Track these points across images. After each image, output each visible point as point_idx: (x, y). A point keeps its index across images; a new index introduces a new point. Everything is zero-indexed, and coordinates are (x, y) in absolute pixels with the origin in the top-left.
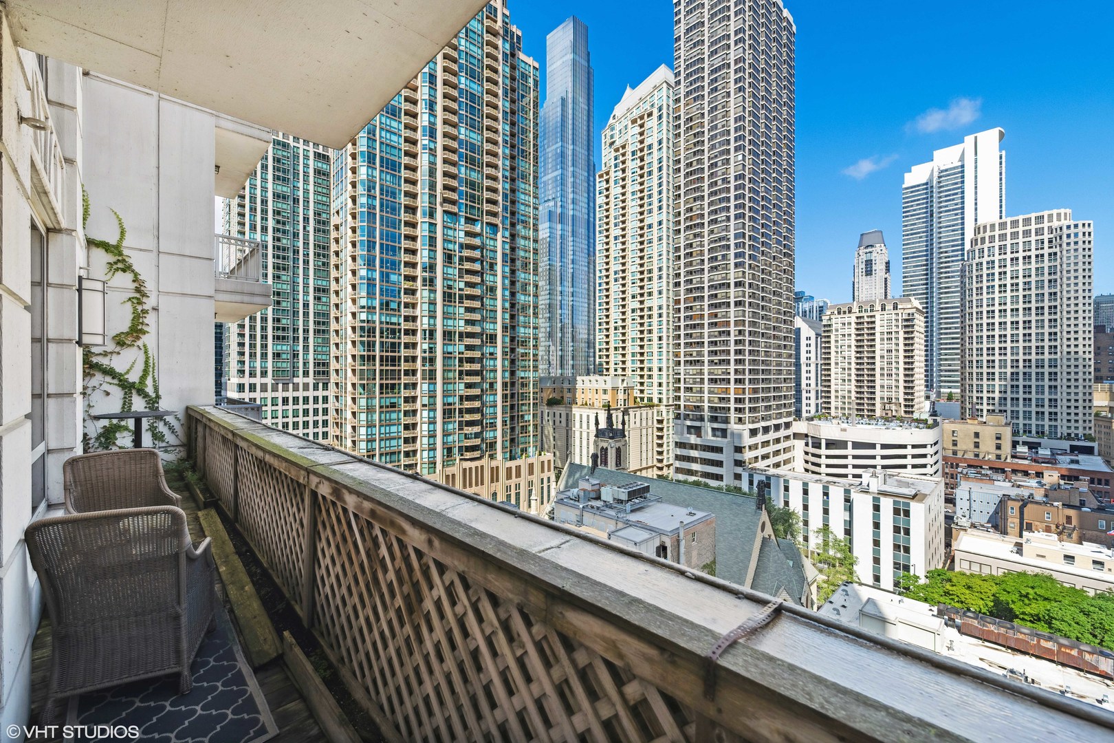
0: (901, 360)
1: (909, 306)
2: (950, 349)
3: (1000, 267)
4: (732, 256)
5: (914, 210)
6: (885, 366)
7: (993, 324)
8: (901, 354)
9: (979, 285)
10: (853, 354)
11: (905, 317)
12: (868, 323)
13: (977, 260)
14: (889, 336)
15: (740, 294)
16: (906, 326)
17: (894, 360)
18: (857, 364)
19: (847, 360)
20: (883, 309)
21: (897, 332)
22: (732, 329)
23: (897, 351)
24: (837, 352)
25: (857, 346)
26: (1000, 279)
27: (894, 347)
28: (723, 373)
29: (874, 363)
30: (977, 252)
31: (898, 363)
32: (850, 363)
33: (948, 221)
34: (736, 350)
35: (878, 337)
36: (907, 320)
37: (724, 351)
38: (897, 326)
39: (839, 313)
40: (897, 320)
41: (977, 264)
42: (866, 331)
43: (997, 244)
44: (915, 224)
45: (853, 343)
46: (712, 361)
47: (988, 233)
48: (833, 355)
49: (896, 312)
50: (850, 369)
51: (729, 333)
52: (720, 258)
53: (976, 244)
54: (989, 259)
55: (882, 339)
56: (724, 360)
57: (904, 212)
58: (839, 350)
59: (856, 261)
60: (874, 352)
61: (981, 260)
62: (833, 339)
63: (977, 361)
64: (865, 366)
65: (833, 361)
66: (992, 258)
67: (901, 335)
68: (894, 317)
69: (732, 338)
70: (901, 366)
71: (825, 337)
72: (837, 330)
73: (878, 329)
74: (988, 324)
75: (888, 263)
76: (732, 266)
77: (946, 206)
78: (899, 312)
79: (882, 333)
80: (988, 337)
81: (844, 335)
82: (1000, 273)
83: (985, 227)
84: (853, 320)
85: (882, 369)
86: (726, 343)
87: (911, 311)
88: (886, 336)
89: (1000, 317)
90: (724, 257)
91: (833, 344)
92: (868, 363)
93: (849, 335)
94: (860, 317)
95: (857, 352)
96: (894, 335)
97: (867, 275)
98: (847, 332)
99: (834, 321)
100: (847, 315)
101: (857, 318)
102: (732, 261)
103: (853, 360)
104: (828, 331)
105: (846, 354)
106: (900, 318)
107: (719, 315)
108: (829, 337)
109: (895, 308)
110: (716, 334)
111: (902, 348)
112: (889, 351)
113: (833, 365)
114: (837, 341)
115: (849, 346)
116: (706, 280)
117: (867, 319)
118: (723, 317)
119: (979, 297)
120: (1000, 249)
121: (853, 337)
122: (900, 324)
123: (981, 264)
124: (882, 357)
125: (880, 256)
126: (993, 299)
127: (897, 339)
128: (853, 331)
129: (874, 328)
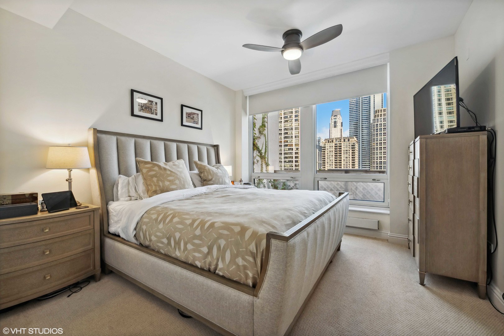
0: (351, 161)
1: (353, 140)
2: (365, 157)
3: (384, 126)
4: (294, 116)
5: (353, 103)
6: (345, 164)
7: (381, 148)
8: (351, 159)
9: (377, 133)
10: (334, 159)
11: (352, 144)
12: (339, 146)
13: (376, 123)
14: (347, 152)
15: (297, 132)
16: (353, 148)
17: (348, 161)
18: (335, 163)
19: (331, 161)
20: (344, 141)
21: (349, 150)
22: (294, 147)
23: (349, 157)
24: (328, 158)
25: (335, 156)
26: (384, 131)
27: (348, 156)
28: (290, 166)
29: (341, 163)
30: (376, 120)
31: (349, 162)
32: (332, 163)
33: (365, 107)
34: (295, 157)
35: (342, 152)
36: (353, 146)
37: (290, 157)
38: (349, 148)
39: (328, 142)
40: (349, 146)
41: (376, 125)
42: (338, 150)
43: (383, 117)
44: (353, 108)
45: (334, 154)
46: (286, 161)
47: (380, 113)
48: (326, 159)
49: (349, 142)
50: (332, 165)
51: (292, 149)
52: (289, 117)
53: (376, 117)
54: (380, 123)
55: (344, 153)
56: (290, 161)
57: (350, 103)
58: (329, 157)
59: (331, 122)
60: (341, 158)
61: (377, 123)
62: (326, 153)
63: (376, 162)
64: (338, 164)
65: (326, 162)
66: (381, 123)
67: (351, 152)
68: (348, 144)
69: (294, 151)
70: (351, 164)
71: (323, 152)
72: (328, 149)
73: (343, 149)
74: (380, 148)
75: (342, 123)
76: (294, 121)
77: (364, 102)
78: (350, 142)
79: (344, 151)
80: (380, 152)
81: (330, 151)
82: (384, 128)
83: (379, 111)
84: (334, 145)
85: (344, 165)
86: (291, 153)
87: (354, 142)
88: (345, 152)
89: (384, 145)
90: (290, 117)
91: (326, 155)
92: (339, 163)
93: (332, 151)
94: (336, 144)
95: (335, 158)
96: (348, 152)
97: (334, 127)
98: (331, 150)
99: (326, 145)
100: (331, 143)
101: (335, 144)
102: (294, 119)
103: (334, 161)
104: (324, 149)
105: (331, 159)
106: (350, 145)
107: (289, 142)
108: (325, 152)
109: (349, 141)
110: (287, 149)
111: (351, 156)
112: (347, 158)
113: (326, 163)
114: (328, 154)
115: (332, 156)
116: (283, 126)
117: (339, 145)
118: (290, 142)
119: (377, 137)
120: (384, 119)
121: (334, 152)
122: (350, 147)
123: (378, 124)
124: (344, 160)
125: (339, 120)
126: (381, 138)
127: (349, 153)
128: (334, 150)
129: (341, 149)
